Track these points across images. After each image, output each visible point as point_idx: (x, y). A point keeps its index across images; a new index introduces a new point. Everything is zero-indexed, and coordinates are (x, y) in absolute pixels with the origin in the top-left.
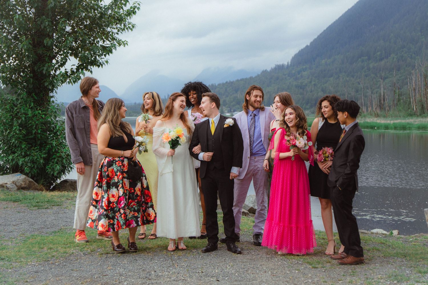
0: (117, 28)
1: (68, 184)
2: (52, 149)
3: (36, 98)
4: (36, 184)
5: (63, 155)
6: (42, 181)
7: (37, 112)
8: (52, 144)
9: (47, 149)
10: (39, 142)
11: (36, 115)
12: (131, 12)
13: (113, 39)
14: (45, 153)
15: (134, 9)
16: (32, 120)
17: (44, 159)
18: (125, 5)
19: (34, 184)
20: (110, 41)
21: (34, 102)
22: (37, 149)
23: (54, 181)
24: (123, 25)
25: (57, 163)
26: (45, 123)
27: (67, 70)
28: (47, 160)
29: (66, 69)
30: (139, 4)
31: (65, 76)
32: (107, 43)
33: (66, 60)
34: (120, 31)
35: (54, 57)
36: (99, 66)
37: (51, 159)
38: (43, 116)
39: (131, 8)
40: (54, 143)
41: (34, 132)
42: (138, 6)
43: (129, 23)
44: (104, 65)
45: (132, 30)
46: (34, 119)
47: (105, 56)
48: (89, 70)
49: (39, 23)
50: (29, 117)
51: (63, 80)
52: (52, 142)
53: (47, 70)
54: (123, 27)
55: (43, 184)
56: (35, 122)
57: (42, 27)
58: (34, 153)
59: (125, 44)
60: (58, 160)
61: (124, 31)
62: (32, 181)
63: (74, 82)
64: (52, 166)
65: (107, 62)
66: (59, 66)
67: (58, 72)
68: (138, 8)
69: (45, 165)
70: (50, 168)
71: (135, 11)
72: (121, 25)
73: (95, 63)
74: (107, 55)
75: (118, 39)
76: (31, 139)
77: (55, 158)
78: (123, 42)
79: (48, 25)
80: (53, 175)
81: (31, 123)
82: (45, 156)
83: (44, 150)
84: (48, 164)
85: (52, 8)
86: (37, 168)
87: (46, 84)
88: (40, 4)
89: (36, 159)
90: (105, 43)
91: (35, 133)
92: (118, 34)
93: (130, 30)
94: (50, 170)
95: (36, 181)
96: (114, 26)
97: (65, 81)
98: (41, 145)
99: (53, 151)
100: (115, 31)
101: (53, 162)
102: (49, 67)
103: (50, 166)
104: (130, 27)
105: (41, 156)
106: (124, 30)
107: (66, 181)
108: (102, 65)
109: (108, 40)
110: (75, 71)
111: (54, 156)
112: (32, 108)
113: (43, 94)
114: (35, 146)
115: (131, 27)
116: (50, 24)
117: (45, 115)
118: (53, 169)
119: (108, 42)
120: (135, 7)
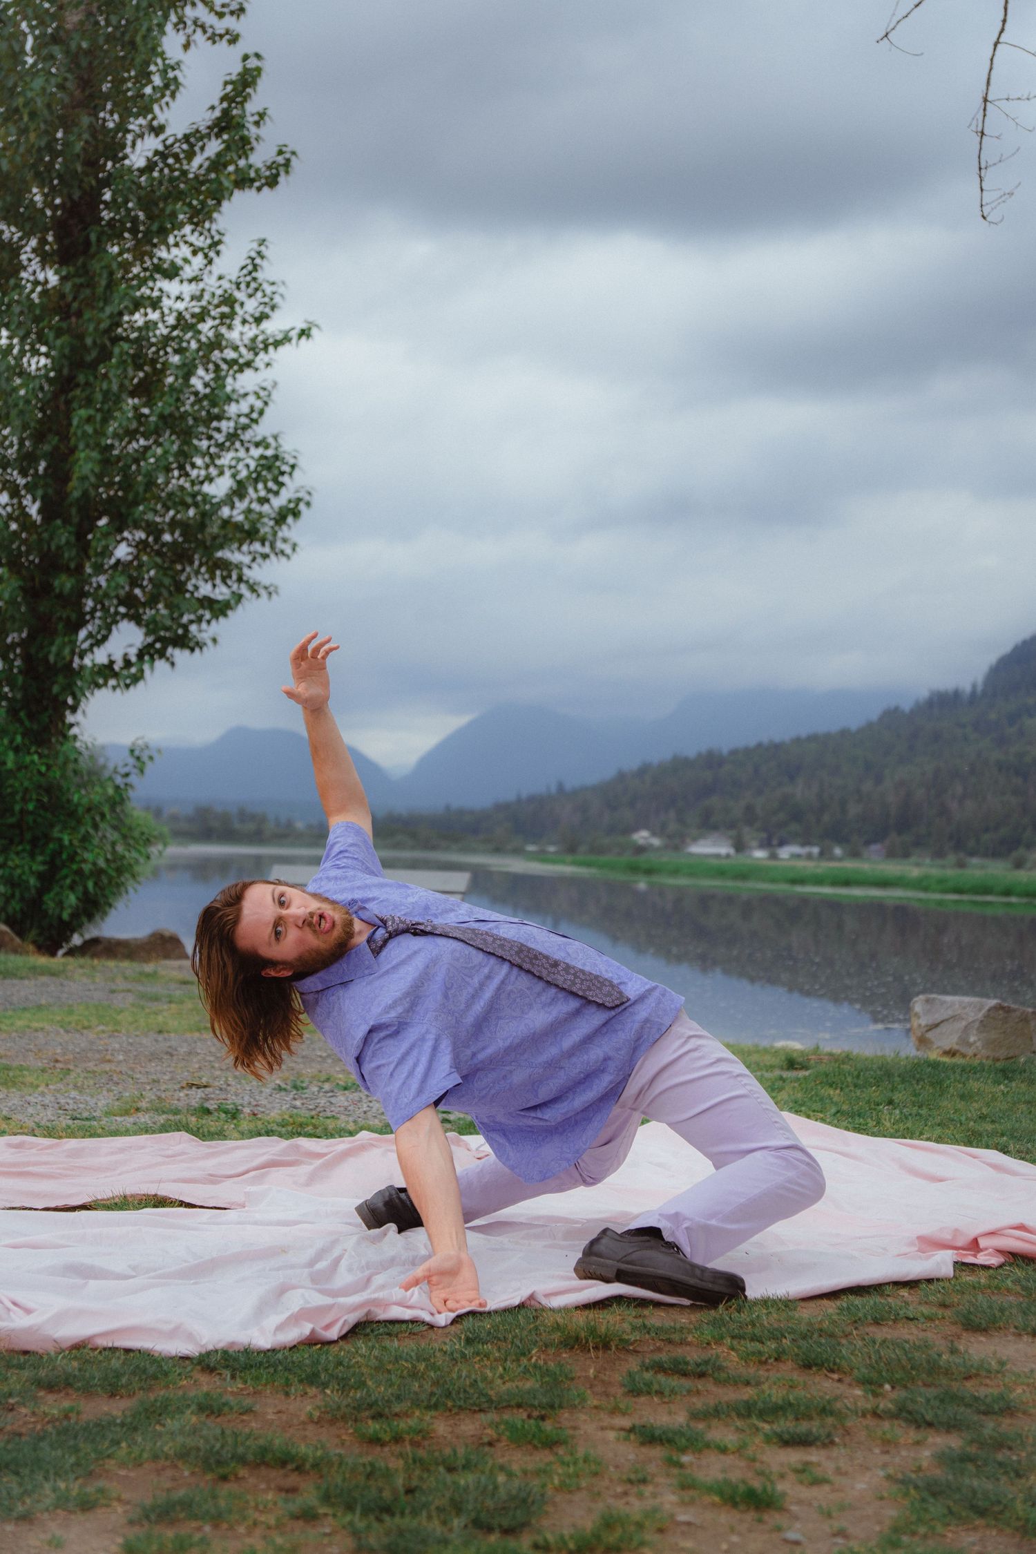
0: (250, 553)
1: (100, 947)
2: (60, 853)
3: (27, 723)
4: (18, 940)
5: (87, 868)
6: (33, 933)
7: (28, 759)
8: (60, 840)
9: (48, 851)
10: (28, 836)
11: (26, 767)
12: (290, 512)
13: (240, 579)
14: (44, 863)
15: (297, 505)
16: (16, 778)
17: (40, 876)
18: (277, 493)
19: (12, 940)
20: (229, 587)
21: (24, 735)
22: (24, 850)
23: (68, 940)
24: (267, 544)
25: (72, 888)
26: (48, 790)
27: (113, 658)
28: (48, 879)
29: (109, 656)
30: (309, 493)
31: (107, 671)
32: (221, 592)
33: (110, 631)
34: (259, 560)
35: (81, 623)
36: (192, 650)
37: (58, 877)
38: (43, 769)
39: (290, 501)
40: (66, 839)
41: (17, 808)
42: (307, 498)
43: (285, 540)
44: (205, 649)
45: (288, 557)
46: (20, 775)
47: (209, 622)
48: (168, 659)
49: (45, 535)
50: (10, 771)
51: (101, 681)
52: (59, 835)
53: (58, 654)
54: (267, 550)
55: (34, 942)
56: (22, 784)
57: (53, 547)
58: (14, 860)
59: (271, 591)
60: (74, 882)
61: (267, 561)
62: (6, 933)
63: (127, 686)
64: (57, 894)
65: (214, 640)
66: (92, 646)
67: (87, 661)
68: (308, 504)
69: (41, 892)
70: (53, 900)
71: (299, 512)
72: (263, 544)
73: (184, 641)
74: (214, 622)
75: (251, 581)
76: (12, 826)
77: (66, 877)
78: (266, 588)
79: (68, 543)
80: (60, 918)
81: (11, 786)
82: (42, 868)
83: (42, 853)
84: (48, 890)
85: (78, 500)
86: (22, 899)
87: (56, 689)
88: (50, 491)
89: (20, 876)
90: (217, 590)
91: (22, 811)
92: (250, 567)
93: (283, 559)
94: (51, 905)
95: (20, 934)
96: (245, 548)
97: (105, 684)
98: (34, 842)
99: (64, 856)
100: (246, 559)
101: (62, 887)
102: (64, 644)
103: (52, 895)
104: (282, 552)
105: (31, 868)
106: (265, 556)
107: (95, 941)
108: (201, 648)
109: (226, 584)
110: (134, 659)
111: (65, 871)
112: (17, 750)
113: (50, 717)
114: (21, 842)
115: (288, 550)
116: (73, 539)
117: (49, 767)
118: (60, 904)
119: (224, 589)
120: (299, 500)
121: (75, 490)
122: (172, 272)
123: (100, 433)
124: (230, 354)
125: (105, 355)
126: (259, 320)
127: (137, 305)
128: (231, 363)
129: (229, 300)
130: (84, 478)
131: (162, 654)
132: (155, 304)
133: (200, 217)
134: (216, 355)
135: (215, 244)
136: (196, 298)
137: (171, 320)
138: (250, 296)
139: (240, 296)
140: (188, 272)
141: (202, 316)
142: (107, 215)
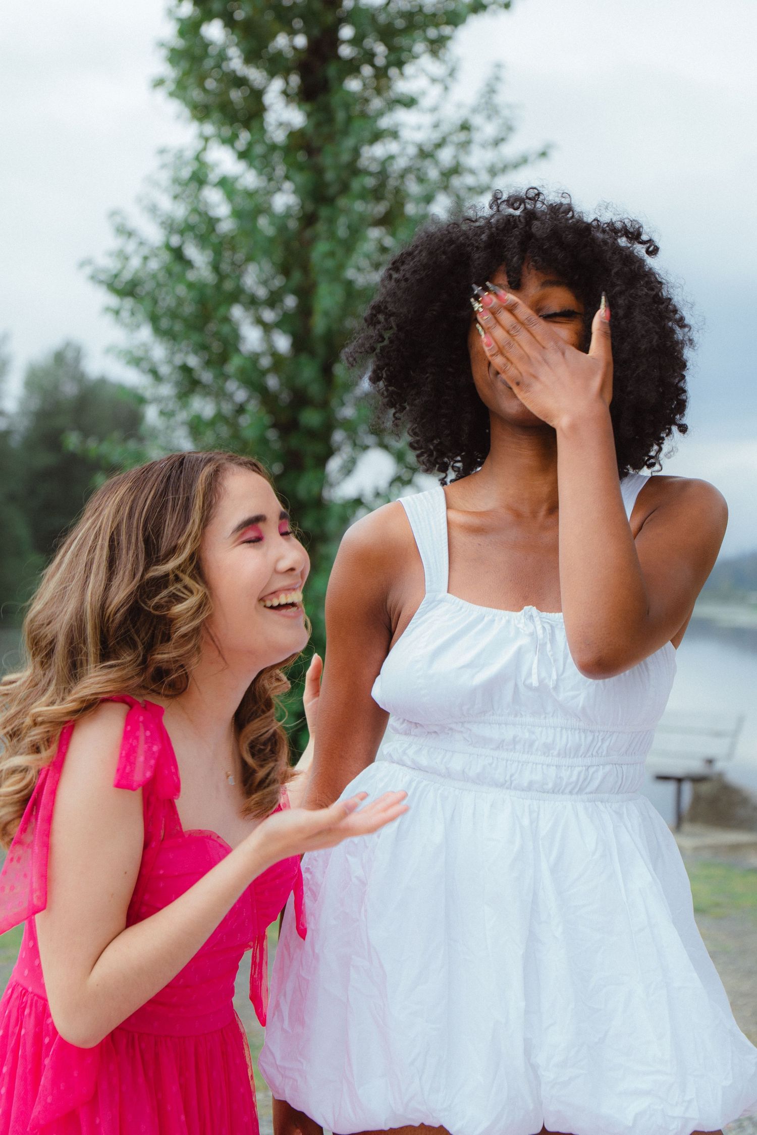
121: (319, 324)
122: (409, 102)
123: (341, 267)
124: (469, 180)
125: (345, 188)
126: (498, 142)
127: (377, 136)
128: (470, 189)
129: (465, 127)
130: (326, 314)
131: (409, 482)
132: (394, 134)
133: (437, 46)
134: (456, 181)
135: (452, 73)
136: (436, 126)
137: (412, 151)
138: (489, 117)
139: (477, 120)
140: (426, 102)
141: (439, 145)
142: (346, 51)
